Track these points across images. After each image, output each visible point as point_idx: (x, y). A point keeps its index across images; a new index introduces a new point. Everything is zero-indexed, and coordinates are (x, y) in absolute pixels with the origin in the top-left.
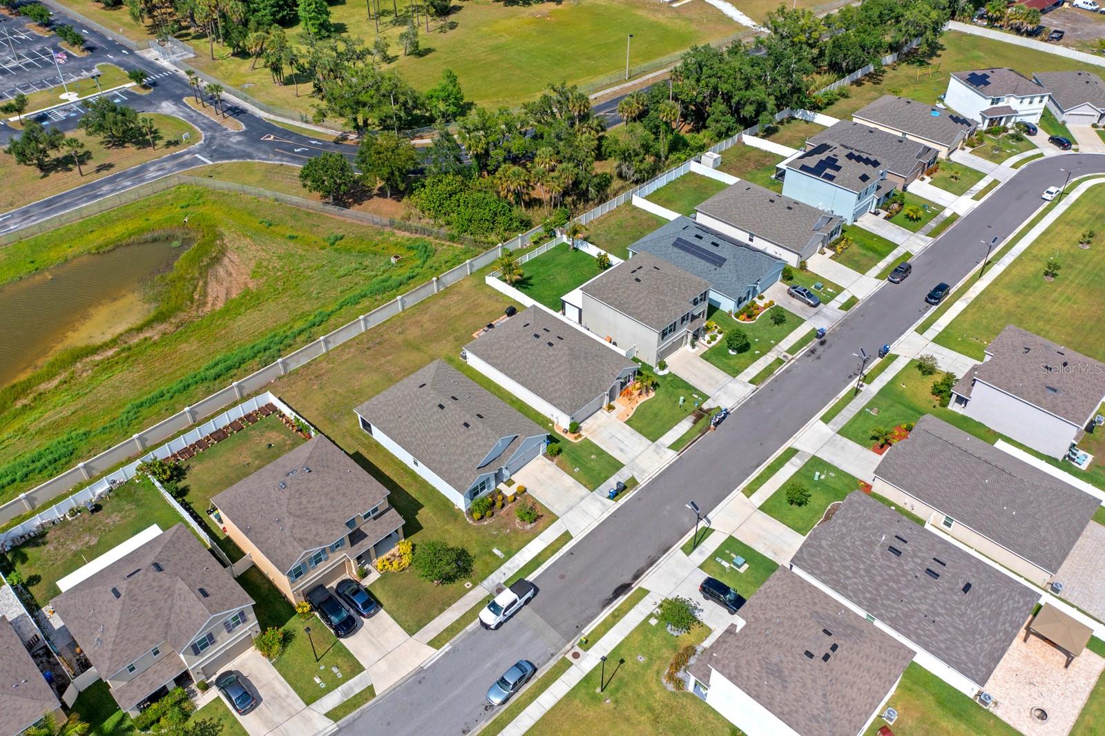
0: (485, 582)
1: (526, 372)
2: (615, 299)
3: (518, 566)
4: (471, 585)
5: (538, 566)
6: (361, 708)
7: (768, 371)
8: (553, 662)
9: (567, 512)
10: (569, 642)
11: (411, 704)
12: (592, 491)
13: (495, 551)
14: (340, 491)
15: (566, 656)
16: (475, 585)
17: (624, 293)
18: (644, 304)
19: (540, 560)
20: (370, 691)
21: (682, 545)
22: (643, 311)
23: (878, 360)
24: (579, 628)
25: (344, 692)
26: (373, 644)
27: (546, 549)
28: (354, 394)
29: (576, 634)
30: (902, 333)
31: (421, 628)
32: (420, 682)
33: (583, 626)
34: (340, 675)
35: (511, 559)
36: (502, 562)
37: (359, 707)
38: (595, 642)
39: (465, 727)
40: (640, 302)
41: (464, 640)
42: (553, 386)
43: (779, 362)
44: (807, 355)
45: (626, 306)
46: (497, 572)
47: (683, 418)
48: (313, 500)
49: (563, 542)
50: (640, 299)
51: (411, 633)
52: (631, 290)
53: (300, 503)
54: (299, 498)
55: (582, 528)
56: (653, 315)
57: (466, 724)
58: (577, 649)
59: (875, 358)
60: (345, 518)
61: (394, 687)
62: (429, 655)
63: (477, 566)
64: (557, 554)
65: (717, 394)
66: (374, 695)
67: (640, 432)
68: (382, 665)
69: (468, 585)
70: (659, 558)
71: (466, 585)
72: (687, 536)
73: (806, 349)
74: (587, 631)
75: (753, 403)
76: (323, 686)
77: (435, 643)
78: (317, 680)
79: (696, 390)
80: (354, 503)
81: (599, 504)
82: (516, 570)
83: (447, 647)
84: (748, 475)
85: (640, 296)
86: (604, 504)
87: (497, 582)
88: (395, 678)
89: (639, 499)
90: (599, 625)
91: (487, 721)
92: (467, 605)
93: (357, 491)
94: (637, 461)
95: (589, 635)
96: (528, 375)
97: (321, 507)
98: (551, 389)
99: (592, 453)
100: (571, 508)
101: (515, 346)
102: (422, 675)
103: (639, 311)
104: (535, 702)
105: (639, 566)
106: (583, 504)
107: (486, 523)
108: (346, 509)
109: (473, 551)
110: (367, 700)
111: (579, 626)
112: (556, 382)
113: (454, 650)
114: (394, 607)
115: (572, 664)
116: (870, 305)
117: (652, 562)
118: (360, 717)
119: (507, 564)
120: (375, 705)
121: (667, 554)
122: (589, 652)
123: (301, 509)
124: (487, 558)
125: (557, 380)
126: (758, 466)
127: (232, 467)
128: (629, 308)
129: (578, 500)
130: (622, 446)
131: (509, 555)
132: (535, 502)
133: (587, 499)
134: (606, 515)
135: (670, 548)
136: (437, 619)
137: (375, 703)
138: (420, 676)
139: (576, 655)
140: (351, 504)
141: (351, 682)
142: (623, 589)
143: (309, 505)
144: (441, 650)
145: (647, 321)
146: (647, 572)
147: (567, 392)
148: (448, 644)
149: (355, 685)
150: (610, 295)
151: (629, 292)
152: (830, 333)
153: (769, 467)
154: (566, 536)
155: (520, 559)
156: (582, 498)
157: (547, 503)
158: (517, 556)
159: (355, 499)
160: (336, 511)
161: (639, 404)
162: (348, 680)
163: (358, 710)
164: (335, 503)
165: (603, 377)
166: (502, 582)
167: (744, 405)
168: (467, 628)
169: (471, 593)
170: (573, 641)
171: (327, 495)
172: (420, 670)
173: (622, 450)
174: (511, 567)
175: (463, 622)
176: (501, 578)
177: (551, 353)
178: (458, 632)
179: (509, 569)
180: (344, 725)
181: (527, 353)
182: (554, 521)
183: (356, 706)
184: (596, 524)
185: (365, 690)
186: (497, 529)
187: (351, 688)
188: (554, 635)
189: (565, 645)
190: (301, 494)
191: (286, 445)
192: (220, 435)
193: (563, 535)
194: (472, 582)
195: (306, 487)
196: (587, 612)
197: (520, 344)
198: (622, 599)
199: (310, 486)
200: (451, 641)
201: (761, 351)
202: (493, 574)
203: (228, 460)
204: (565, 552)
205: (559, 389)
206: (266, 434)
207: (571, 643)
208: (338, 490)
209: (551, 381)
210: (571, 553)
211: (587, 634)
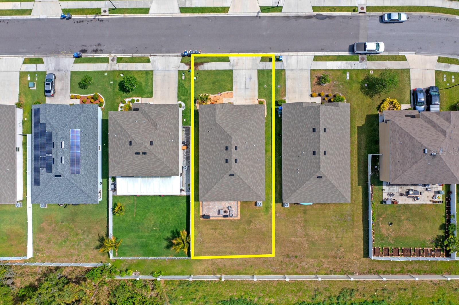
0: (364, 68)
1: (257, 149)
2: (173, 147)
3: (346, 63)
4: (371, 71)
5: (339, 56)
6: (446, 57)
7: (132, 60)
8: (372, 14)
9: (305, 69)
10: (359, 16)
11: (430, 43)
12: (285, 70)
13: (348, 78)
14: (415, 132)
15: (366, 11)
16: (369, 70)
17: (165, 145)
18: (166, 127)
19: (336, 58)
20: (440, 60)
21: (279, 13)
22: (170, 123)
23: (74, 17)
24: (350, 17)
25: (448, 68)
26: (425, 78)
27: (330, 60)
28: (330, 227)
29: (354, 16)
30: (39, 19)
31: (404, 69)
32: (421, 48)
33: (349, 17)
34: (445, 76)
35: (346, 68)
36: (350, 71)
37: (447, 58)
38: (351, 7)
39: (420, 18)
40: (166, 130)
41: (393, 51)
42: (256, 127)
43: (120, 60)
44: (102, 51)
45: (173, 136)
46: (356, 68)
47: (205, 71)
48: (431, 136)
49: (320, 57)
50: (164, 132)
51: (408, 70)
52: (161, 142)
53: (438, 137)
54: (437, 140)
55: (306, 57)
56: (170, 116)
57: (419, 19)
58: (360, 10)
59: (74, 19)
60: (419, 120)
61: (430, 55)
62: (410, 55)
63: (361, 78)
64: (328, 55)
65: (172, 69)
66: (439, 57)
67: (232, 80)
68: (428, 66)
69: (372, 72)
70: (293, 16)
71: (372, 73)
72: (272, 15)
73: (96, 56)
74: (349, 14)
75: (164, 49)
76: (453, 77)
77: (404, 58)
78: (453, 81)
79: (179, 80)
80: (411, 124)
81: (289, 61)
82: (349, 62)
83: (401, 53)
84: (215, 17)
85: (162, 133)
86: (287, 60)
87: (360, 63)
88: (428, 57)
89: (270, 48)
90: (343, 12)
91: (412, 14)
92: (379, 64)
93: (406, 127)
94: (250, 67)
95: (350, 11)
96: (258, 147)
97: (428, 130)
98: (258, 127)
99: (264, 88)
100: (302, 69)
101: (248, 170)
102: (418, 50)
103: (172, 126)
104: (392, 5)
105: (305, 20)
106: (294, 67)
107: (340, 94)
108: (416, 123)
109: (356, 86)
110: (443, 58)
111: (350, 18)
112: (253, 127)
113: (400, 50)
114: (407, 86)
115: (367, 7)
116: (24, 50)
117: (298, 17)
118: (449, 54)
119: (350, 68)
120: (442, 53)
121: (289, 15)
122: (357, 5)
123: (439, 135)
124: (354, 78)
125: (252, 128)
126: (205, 17)
127: (414, 225)
128: (174, 134)
129: (295, 71)
130: (248, 80)
131: (345, 71)
132: (312, 86)
133: (291, 68)
134: (291, 54)
135: (284, 17)
136: (395, 68)
137: (441, 55)
138: (419, 50)
139: (362, 8)
140: (413, 124)
141: (443, 70)
142: (319, 17)
143: (434, 134)
144: (404, 54)
145: (176, 116)
146: (304, 15)
147: (254, 117)
148: (399, 54)
149: (443, 67)
150: (172, 153)
151: (163, 143)
152: (71, 53)
153: (202, 13)
154: (316, 59)
155: (343, 65)
156: (292, 70)
157: (308, 81)
158: (343, 68)
159: (410, 125)
160: (422, 125)
161: (214, 95)
162: (444, 71)
163: (448, 57)
164: (420, 129)
165: (227, 112)
166: (358, 62)
167: (169, 52)
168: (388, 54)
169: (374, 68)
170: (358, 15)
171: (423, 134)
172: (417, 53)
173: (250, 78)
174: (349, 65)
175: (387, 58)
176: (357, 64)
177: (240, 144)
178: (393, 55)
179: (351, 65)
180: (456, 55)
181: (248, 158)
182: (314, 70)
183: (448, 59)
184: (299, 53)
185: (441, 62)
186: (339, 87)
187: (445, 67)
188: (362, 23)
189: (362, 16)
190: (435, 141)
191: (383, 218)
192: (408, 252)
193: (317, 61)
194: (369, 72)
195: (431, 142)
196: (341, 21)
197: (245, 167)
198: (325, 13)
199: (429, 142)
200: (397, 54)
201: (119, 74)
202: (358, 68)
203: (413, 231)
204: (324, 53)
205: (255, 122)
206: (387, 235)
207: (359, 15)
208: (416, 133)
209: (254, 130)
210: (322, 50)
211: (350, 13)
